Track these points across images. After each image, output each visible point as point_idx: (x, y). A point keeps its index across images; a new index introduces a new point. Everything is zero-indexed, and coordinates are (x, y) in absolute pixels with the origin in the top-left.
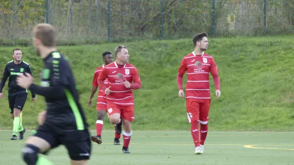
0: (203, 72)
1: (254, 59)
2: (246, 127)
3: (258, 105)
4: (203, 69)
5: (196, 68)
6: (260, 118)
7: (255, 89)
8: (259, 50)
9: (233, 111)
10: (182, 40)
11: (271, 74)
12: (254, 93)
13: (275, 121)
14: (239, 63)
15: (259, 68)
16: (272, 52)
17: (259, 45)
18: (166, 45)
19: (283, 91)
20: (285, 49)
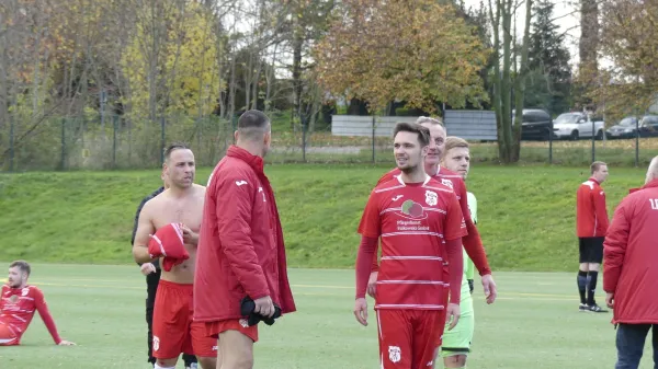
0: (425, 231)
1: (91, 193)
2: (71, 260)
3: (87, 238)
4: (424, 223)
5: (405, 220)
6: (88, 251)
7: (88, 222)
8: (96, 184)
9: (62, 244)
10: (25, 174)
11: (104, 208)
12: (85, 227)
13: (100, 254)
14: (76, 198)
15: (93, 202)
16: (109, 187)
17: (98, 180)
18: (8, 178)
19: (114, 225)
20: (122, 184)
